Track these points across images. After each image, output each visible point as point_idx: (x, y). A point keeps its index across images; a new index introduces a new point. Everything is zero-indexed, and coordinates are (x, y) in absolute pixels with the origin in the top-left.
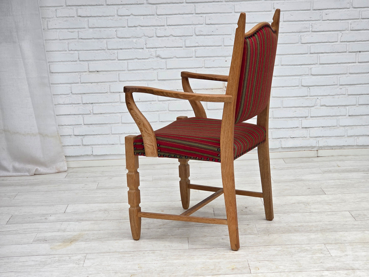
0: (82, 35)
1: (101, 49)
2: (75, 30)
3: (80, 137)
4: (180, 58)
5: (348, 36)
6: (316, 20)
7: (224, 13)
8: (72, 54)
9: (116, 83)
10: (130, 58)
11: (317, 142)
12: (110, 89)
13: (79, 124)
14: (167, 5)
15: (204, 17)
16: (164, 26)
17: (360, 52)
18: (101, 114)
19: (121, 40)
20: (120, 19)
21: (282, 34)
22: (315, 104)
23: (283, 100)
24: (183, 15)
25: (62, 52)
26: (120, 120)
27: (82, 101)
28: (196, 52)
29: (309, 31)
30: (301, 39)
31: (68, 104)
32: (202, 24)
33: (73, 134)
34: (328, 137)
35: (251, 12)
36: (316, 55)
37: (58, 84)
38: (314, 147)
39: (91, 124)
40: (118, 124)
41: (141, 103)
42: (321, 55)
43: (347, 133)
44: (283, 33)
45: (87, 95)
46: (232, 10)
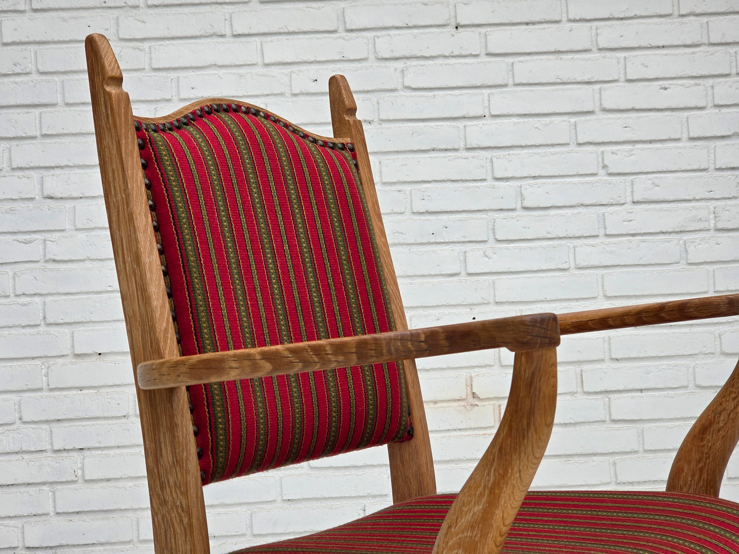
0: (55, 251)
1: (109, 289)
2: (35, 236)
6: (726, 196)
7: (463, 181)
8: (25, 305)
13: (40, 512)
15: (408, 193)
18: (108, 480)
21: (631, 238)
23: (643, 431)
27: (52, 444)
29: (709, 230)
30: (687, 251)
31: (8, 453)
32: (402, 213)
33: (20, 545)
39: (77, 513)
44: (633, 235)
45: (67, 424)
46: (487, 172)
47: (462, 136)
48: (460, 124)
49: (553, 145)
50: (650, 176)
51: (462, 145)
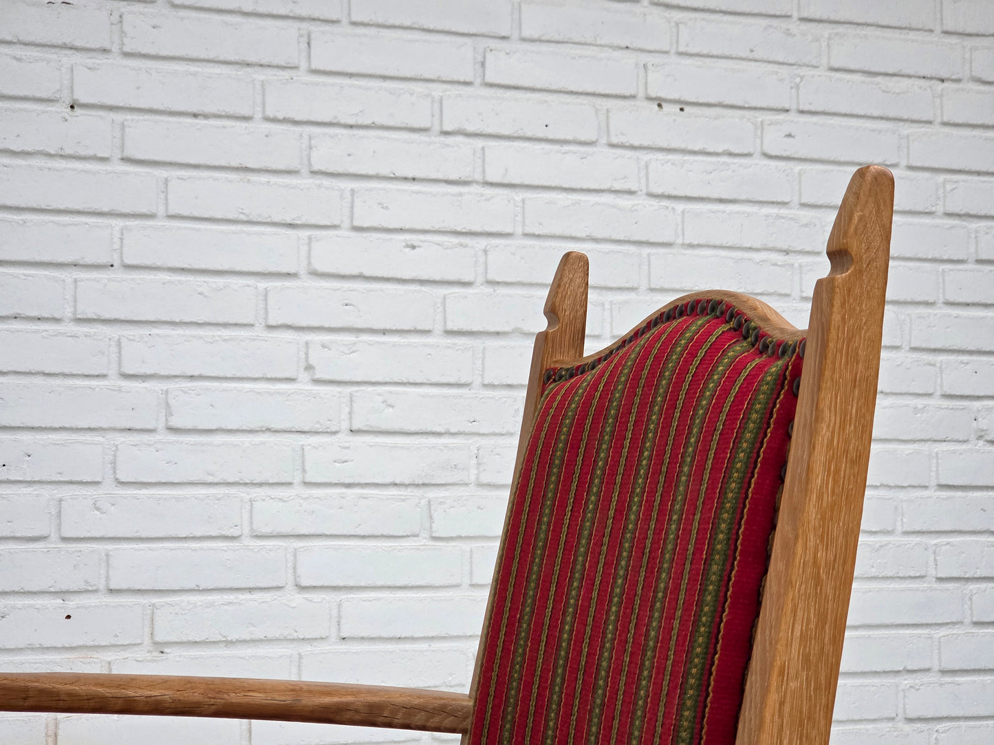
7: (65, 375)
21: (344, 490)
29: (467, 484)
30: (431, 517)
35: (201, 377)
44: (349, 486)
46: (109, 363)
47: (70, 296)
48: (67, 275)
51: (68, 312)
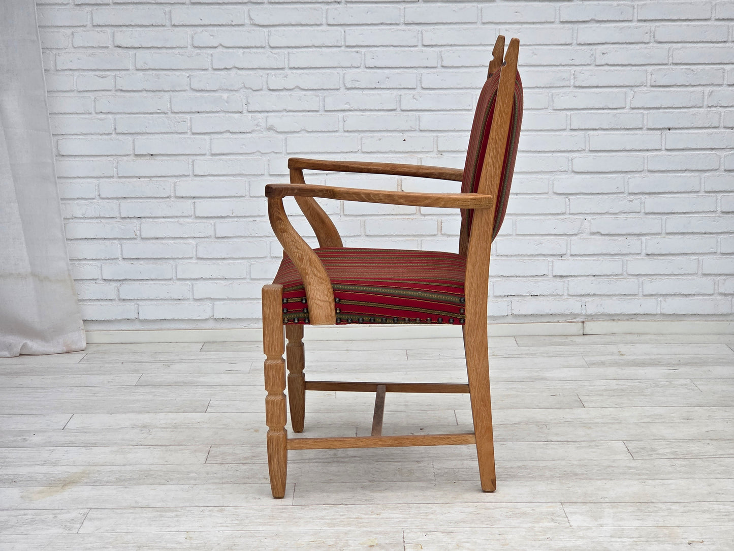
0: (123, 83)
1: (158, 111)
2: (108, 73)
3: (114, 284)
4: (313, 132)
5: (645, 97)
6: (583, 64)
7: (401, 46)
8: (102, 120)
9: (188, 178)
10: (216, 131)
11: (584, 306)
12: (175, 190)
13: (112, 257)
14: (291, 28)
15: (363, 54)
16: (283, 69)
17: (669, 129)
18: (157, 238)
19: (198, 94)
20: (198, 54)
22: (579, 230)
24: (321, 50)
25: (82, 116)
26: (194, 253)
27: (120, 213)
28: (345, 121)
29: (569, 87)
30: (553, 101)
31: (91, 218)
32: (358, 67)
33: (100, 277)
34: (604, 295)
35: (455, 45)
36: (583, 132)
37: (75, 178)
38: (576, 315)
39: (137, 259)
40: (189, 261)
41: (236, 220)
42: (592, 132)
43: (643, 289)
45: (129, 201)
46: (418, 40)
47: (402, 15)
48: (401, 6)
49: (465, 23)
50: (530, 47)
51: (402, 21)
